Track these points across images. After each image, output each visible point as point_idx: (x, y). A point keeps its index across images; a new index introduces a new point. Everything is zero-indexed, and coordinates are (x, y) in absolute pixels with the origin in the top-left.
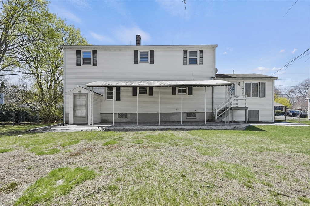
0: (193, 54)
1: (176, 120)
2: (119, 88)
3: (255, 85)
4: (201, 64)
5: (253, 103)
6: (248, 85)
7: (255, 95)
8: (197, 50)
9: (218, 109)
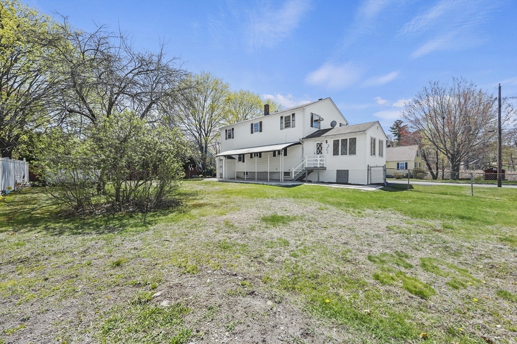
0: (288, 118)
1: (276, 178)
2: (243, 155)
3: (344, 141)
4: (294, 126)
5: (343, 162)
6: (336, 143)
7: (344, 153)
8: (290, 114)
9: (295, 168)
